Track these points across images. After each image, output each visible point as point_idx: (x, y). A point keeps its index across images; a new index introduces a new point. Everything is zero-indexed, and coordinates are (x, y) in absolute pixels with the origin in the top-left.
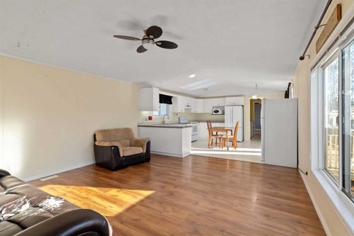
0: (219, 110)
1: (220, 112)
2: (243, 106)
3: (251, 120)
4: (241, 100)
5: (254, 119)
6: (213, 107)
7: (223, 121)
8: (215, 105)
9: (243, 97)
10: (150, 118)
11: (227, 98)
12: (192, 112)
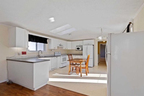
0: (80, 48)
1: (80, 49)
2: (93, 45)
3: (98, 53)
4: (92, 42)
5: (100, 53)
6: (77, 46)
7: (82, 55)
8: (78, 45)
9: (93, 40)
10: (24, 53)
11: (84, 41)
12: (64, 48)
